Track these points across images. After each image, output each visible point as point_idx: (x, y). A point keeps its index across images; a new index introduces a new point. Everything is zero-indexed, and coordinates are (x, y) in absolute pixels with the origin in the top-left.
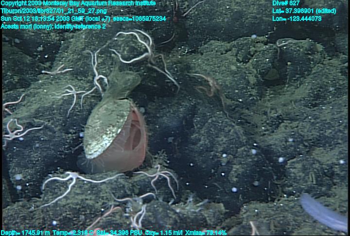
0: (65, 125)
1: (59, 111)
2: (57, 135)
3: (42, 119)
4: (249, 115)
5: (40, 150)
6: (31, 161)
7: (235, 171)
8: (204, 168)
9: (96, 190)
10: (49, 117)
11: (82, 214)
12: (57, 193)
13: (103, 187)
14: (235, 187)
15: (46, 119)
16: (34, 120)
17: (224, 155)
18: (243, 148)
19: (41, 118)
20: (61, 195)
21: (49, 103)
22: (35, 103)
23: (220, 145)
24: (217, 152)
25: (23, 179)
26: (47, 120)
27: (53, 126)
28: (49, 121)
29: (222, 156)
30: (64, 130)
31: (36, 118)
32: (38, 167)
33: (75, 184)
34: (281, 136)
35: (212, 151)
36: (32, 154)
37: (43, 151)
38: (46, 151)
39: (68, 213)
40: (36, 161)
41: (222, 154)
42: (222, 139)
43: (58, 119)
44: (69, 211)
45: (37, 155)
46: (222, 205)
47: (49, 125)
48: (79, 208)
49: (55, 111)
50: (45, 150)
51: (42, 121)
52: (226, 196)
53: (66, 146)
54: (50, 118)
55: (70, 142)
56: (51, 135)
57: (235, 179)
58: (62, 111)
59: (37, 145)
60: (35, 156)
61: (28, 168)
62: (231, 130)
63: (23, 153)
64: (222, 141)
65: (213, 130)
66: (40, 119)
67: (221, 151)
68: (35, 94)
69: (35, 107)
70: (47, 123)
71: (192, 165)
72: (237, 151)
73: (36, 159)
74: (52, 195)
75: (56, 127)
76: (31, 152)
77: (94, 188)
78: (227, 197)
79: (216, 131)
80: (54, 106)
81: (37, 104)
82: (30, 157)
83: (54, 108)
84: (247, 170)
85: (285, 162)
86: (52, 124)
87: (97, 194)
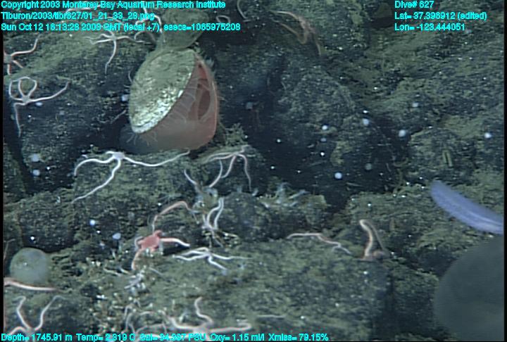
2: (90, 99)
3: (67, 77)
4: (356, 70)
5: (65, 120)
6: (53, 135)
7: (340, 150)
8: (296, 146)
9: (149, 177)
10: (78, 73)
11: (131, 211)
12: (95, 181)
13: (160, 172)
14: (340, 172)
15: (74, 75)
16: (56, 79)
17: (325, 128)
18: (350, 118)
20: (101, 183)
21: (78, 53)
22: (57, 53)
23: (318, 112)
24: (314, 123)
25: (43, 161)
26: (75, 77)
27: (84, 86)
28: (78, 79)
29: (321, 128)
30: (99, 92)
31: (60, 74)
32: (62, 145)
33: (121, 168)
34: (402, 100)
35: (308, 122)
36: (54, 126)
37: (71, 121)
38: (74, 121)
39: (112, 209)
40: (61, 136)
41: (322, 126)
42: (322, 104)
43: (92, 76)
44: (113, 207)
45: (62, 127)
46: (322, 197)
47: (79, 84)
48: (127, 202)
49: (87, 65)
50: (73, 119)
51: (68, 79)
52: (326, 185)
53: (103, 115)
54: (79, 75)
55: (108, 109)
56: (81, 98)
57: (339, 161)
58: (96, 64)
59: (62, 113)
60: (59, 128)
61: (49, 146)
62: (333, 92)
63: (42, 124)
64: (321, 107)
65: (309, 92)
66: (65, 76)
67: (320, 122)
68: (56, 40)
69: (57, 58)
70: (76, 81)
71: (279, 141)
72: (342, 121)
73: (61, 133)
74: (89, 184)
75: (89, 87)
76: (53, 122)
77: (147, 174)
78: (327, 187)
79: (313, 94)
80: (85, 58)
81: (59, 54)
82: (51, 130)
83: (85, 60)
84: (357, 148)
85: (408, 137)
86: (83, 83)
87: (151, 182)
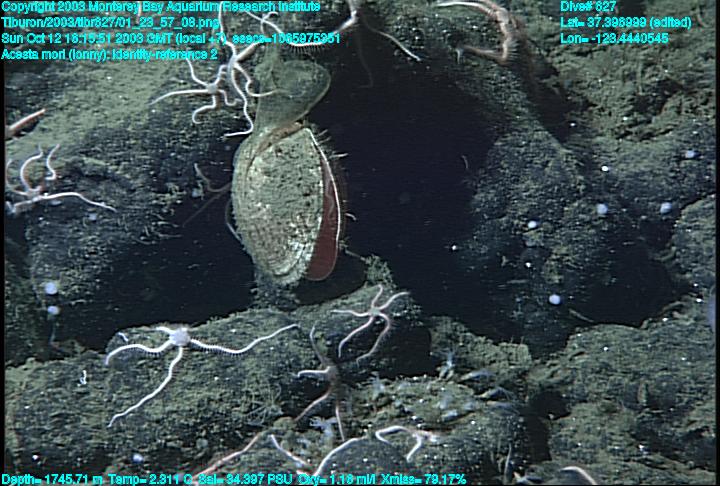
0: (154, 175)
1: (140, 142)
2: (138, 197)
3: (100, 159)
5: (100, 228)
6: (79, 252)
7: (558, 260)
8: (485, 254)
9: (231, 374)
10: (118, 154)
14: (558, 294)
15: (111, 157)
16: (82, 161)
17: (532, 224)
19: (99, 156)
24: (514, 218)
25: (63, 293)
27: (127, 176)
29: (526, 226)
30: (153, 186)
31: (87, 154)
32: (95, 267)
33: (183, 360)
34: (667, 147)
36: (81, 237)
37: (108, 230)
38: (113, 231)
39: (169, 437)
40: (90, 253)
41: (528, 221)
43: (140, 160)
44: (171, 434)
45: (92, 240)
46: (524, 348)
47: (118, 172)
48: (195, 423)
49: (133, 142)
50: (111, 228)
51: (102, 163)
53: (160, 223)
54: (120, 156)
55: (169, 212)
56: (123, 197)
57: (556, 278)
58: (147, 141)
59: (93, 217)
60: (89, 240)
61: (73, 268)
63: (61, 233)
66: (96, 158)
67: (524, 216)
68: (87, 84)
70: (115, 167)
71: (454, 248)
73: (92, 249)
75: (136, 177)
76: (78, 231)
80: (129, 129)
82: (76, 243)
83: (128, 132)
85: (675, 213)
86: (126, 170)
